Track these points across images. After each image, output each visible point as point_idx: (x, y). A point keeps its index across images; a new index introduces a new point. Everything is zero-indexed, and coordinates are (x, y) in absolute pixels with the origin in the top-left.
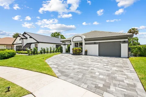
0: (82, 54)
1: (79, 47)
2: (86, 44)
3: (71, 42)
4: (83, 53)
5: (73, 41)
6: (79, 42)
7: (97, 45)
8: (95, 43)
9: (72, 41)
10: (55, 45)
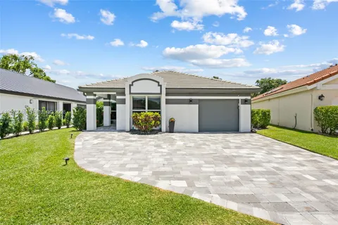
0: (160, 130)
1: (147, 110)
2: (168, 102)
3: (123, 94)
4: (164, 126)
5: (130, 93)
6: (146, 97)
7: (196, 107)
8: (191, 102)
9: (127, 92)
10: (36, 101)
